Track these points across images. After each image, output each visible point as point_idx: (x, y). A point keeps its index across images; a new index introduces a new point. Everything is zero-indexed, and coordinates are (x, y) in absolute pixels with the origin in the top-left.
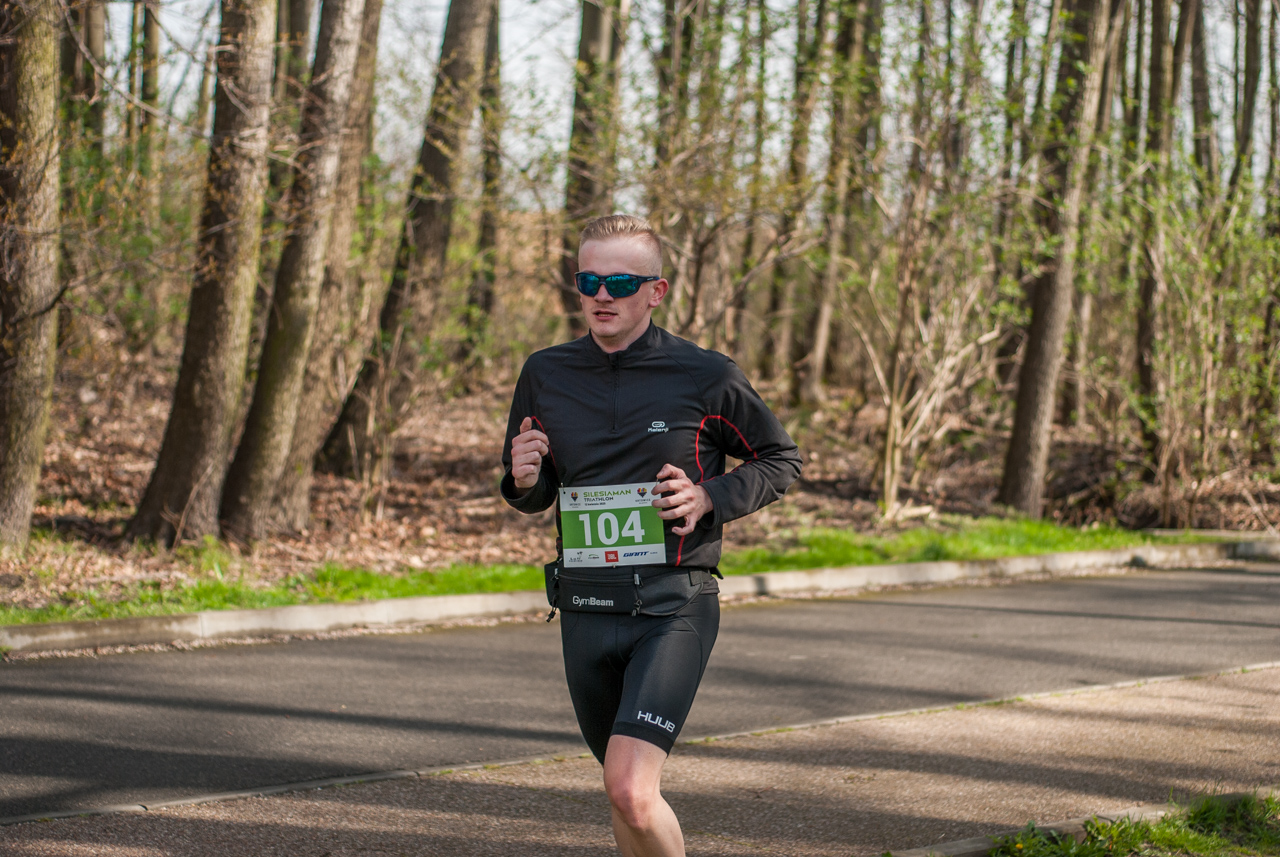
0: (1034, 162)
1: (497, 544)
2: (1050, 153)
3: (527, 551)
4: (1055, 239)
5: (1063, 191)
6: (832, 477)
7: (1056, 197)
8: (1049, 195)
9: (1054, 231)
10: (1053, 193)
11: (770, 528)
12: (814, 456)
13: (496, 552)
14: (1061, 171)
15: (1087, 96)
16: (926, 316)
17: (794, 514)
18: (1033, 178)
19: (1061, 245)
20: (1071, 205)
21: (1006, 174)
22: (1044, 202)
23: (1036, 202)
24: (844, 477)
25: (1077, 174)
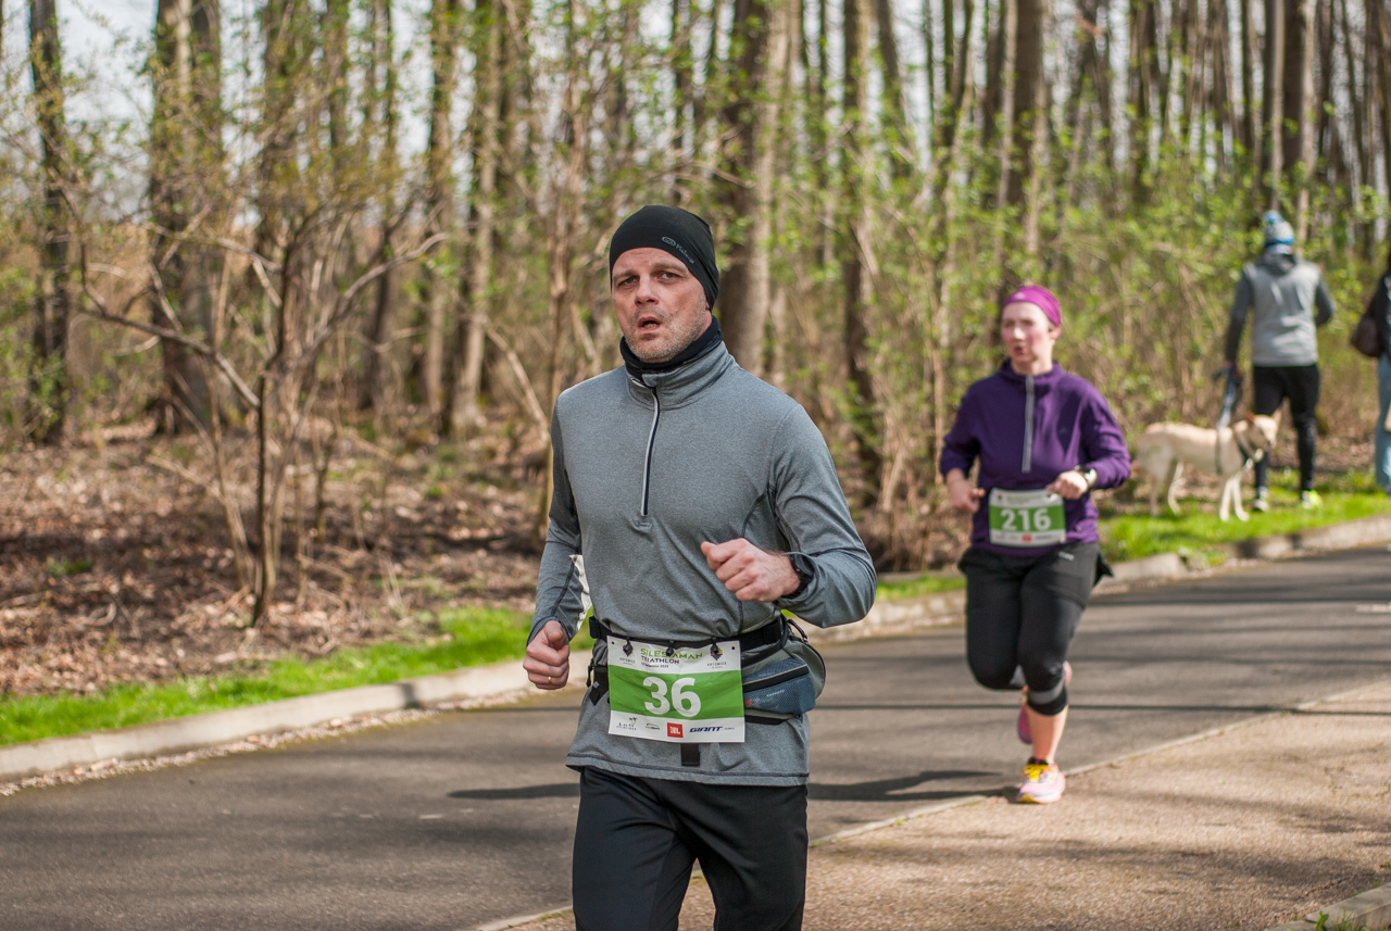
0: (711, 126)
1: (39, 660)
2: (730, 114)
3: (80, 668)
4: (742, 222)
5: (748, 158)
6: (483, 533)
7: (741, 168)
8: (733, 166)
9: (741, 211)
10: (740, 164)
11: (403, 610)
12: (462, 505)
13: (37, 672)
14: (747, 134)
15: (772, 40)
16: (592, 325)
17: (436, 585)
18: (711, 146)
19: (751, 228)
20: (762, 179)
21: (677, 143)
22: (725, 175)
23: (715, 178)
24: (498, 532)
25: (766, 139)
